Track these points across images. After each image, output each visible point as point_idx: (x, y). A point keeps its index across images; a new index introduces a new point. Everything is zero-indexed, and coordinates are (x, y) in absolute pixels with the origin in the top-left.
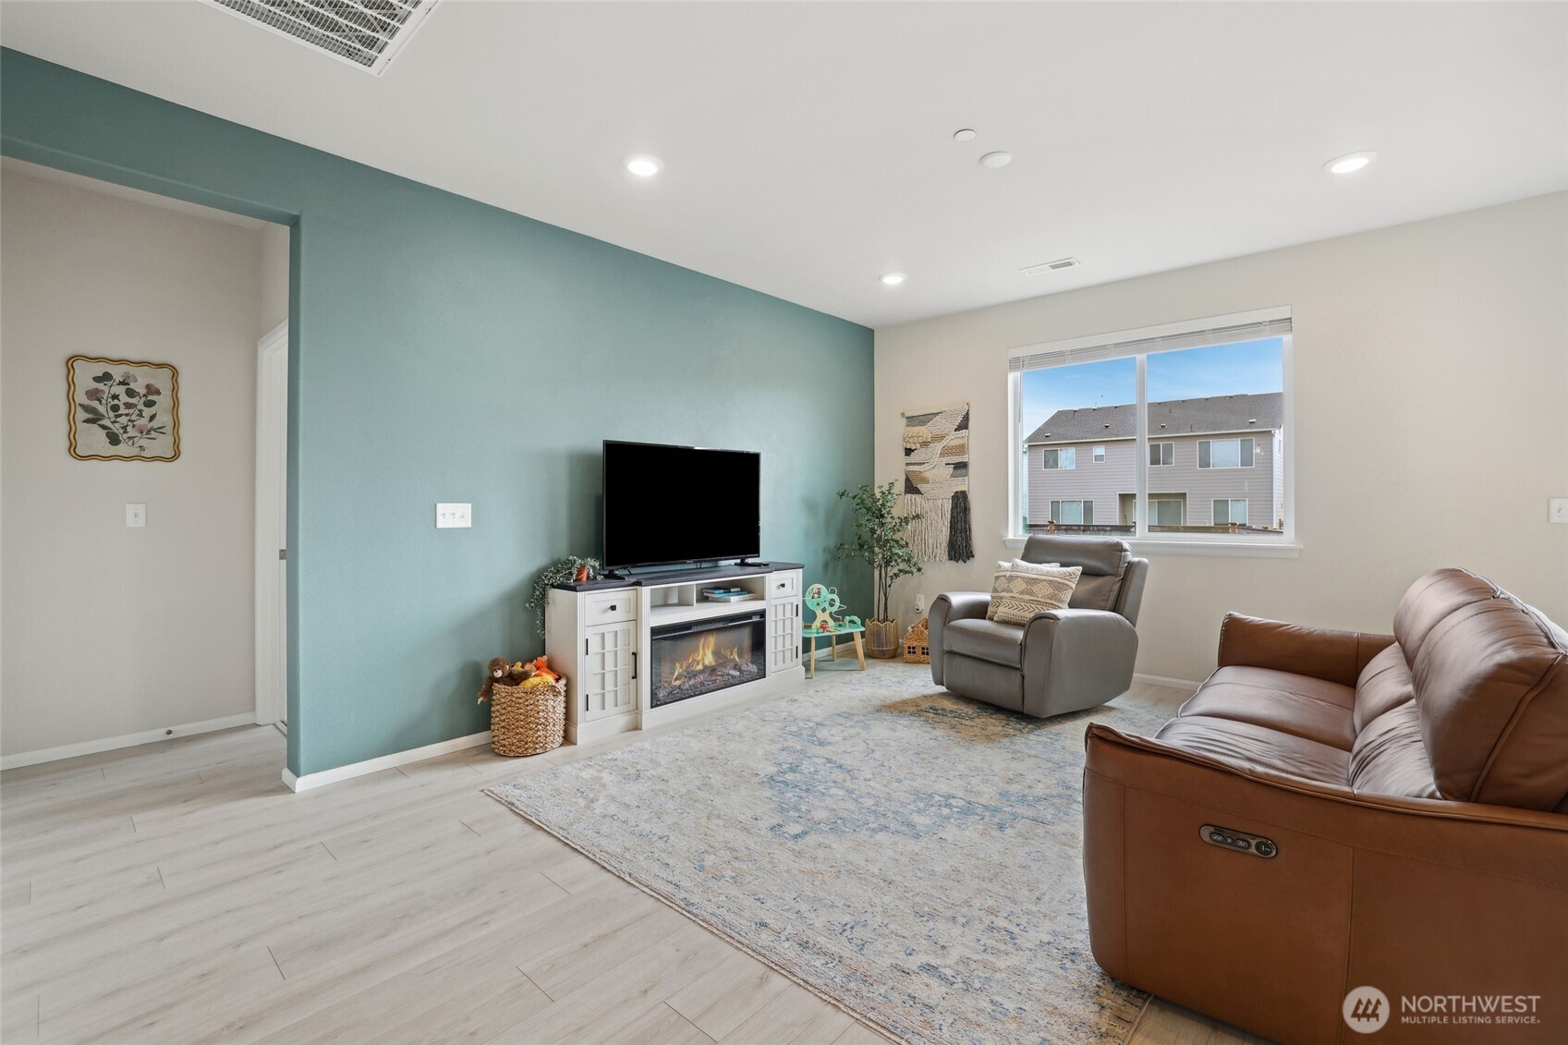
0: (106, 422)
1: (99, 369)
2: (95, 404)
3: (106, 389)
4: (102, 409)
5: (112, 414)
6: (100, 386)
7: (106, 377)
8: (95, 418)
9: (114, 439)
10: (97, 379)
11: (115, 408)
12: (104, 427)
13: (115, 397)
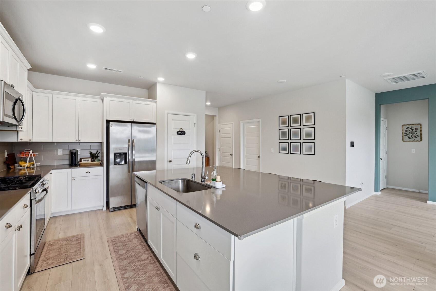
0: (408, 135)
1: (407, 126)
2: (406, 132)
3: (408, 130)
4: (407, 133)
5: (409, 134)
6: (407, 129)
7: (408, 128)
8: (406, 135)
9: (409, 138)
10: (407, 128)
11: (410, 133)
12: (408, 136)
13: (410, 131)
